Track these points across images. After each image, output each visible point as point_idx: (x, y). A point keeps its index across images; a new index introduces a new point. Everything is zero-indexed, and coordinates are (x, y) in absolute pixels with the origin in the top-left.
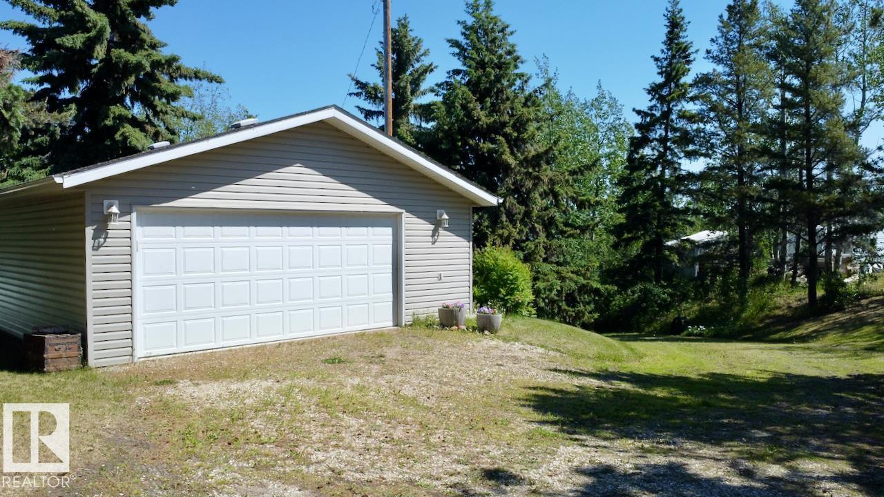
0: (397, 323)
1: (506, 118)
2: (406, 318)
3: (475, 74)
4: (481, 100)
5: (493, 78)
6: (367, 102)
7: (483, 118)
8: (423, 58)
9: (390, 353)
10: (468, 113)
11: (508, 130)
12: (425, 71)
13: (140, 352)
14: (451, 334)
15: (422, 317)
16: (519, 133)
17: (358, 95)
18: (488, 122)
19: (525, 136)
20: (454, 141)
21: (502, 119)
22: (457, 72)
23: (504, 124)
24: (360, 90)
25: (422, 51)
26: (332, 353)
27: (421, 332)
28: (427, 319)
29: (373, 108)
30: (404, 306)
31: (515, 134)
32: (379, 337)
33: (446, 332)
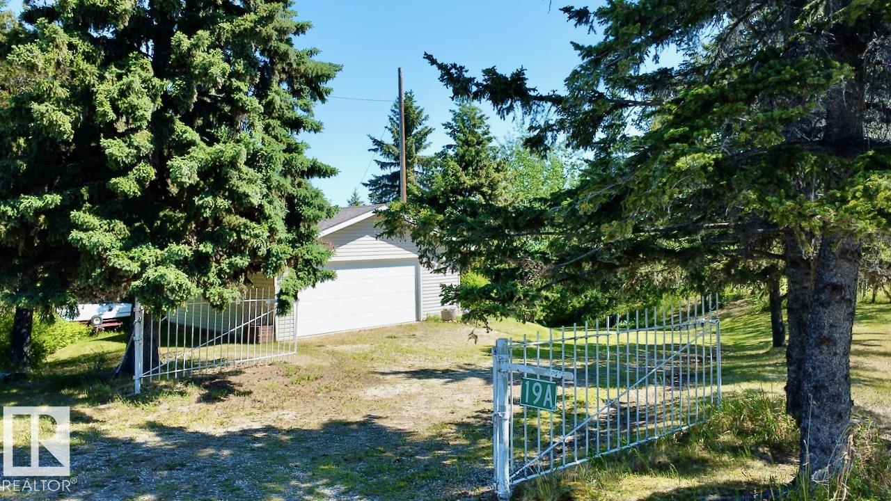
0: (418, 320)
1: (483, 180)
2: (423, 317)
3: (461, 151)
4: (465, 169)
5: (474, 153)
6: (382, 157)
7: (468, 182)
8: (424, 122)
9: (418, 334)
10: (457, 179)
11: (485, 189)
12: (426, 134)
13: (298, 334)
14: (448, 325)
15: (432, 316)
16: (492, 191)
17: (375, 150)
18: (471, 183)
19: (497, 192)
20: (448, 198)
21: (480, 181)
22: (449, 146)
23: (482, 185)
24: (376, 147)
25: (423, 118)
26: (389, 334)
27: (432, 323)
28: (434, 317)
29: (387, 160)
30: (422, 310)
31: (490, 192)
32: (410, 327)
33: (446, 323)
